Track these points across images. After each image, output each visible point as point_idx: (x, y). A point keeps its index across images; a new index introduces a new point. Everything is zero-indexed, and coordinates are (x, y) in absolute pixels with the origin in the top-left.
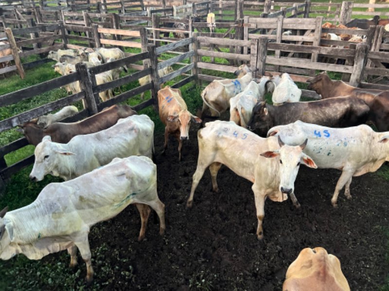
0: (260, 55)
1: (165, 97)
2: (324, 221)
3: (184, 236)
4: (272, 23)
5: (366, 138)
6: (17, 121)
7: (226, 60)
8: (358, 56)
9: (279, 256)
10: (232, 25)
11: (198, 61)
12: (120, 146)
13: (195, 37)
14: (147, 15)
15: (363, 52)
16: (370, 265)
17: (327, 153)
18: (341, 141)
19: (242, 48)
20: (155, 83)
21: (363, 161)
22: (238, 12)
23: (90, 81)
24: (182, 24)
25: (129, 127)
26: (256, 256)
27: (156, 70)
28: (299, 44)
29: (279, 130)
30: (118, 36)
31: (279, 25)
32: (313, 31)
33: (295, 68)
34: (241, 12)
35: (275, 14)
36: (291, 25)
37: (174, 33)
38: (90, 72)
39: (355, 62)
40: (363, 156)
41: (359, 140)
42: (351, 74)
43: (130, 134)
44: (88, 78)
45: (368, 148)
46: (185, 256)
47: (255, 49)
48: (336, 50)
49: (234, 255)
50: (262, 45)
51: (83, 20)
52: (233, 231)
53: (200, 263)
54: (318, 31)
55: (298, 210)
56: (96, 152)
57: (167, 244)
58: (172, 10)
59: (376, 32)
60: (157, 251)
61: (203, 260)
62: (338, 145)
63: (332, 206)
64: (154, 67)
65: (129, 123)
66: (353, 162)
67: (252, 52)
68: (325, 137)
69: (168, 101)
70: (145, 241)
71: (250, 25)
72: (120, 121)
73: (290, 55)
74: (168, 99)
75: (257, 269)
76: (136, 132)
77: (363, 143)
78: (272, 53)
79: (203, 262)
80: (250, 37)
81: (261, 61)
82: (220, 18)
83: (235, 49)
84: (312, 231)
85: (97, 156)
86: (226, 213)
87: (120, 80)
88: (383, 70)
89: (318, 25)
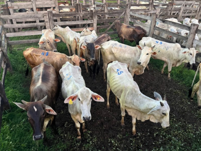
0: (51, 21)
17: (158, 51)
31: (34, 6)
36: (41, 5)
39: (93, 18)
54: (57, 7)
62: (164, 49)
71: (14, 7)
89: (56, 5)
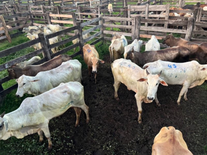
0: (137, 26)
1: (86, 50)
2: (173, 113)
3: (100, 123)
4: (143, 8)
5: (195, 68)
6: (8, 66)
7: (119, 29)
8: (189, 24)
9: (150, 132)
10: (121, 10)
11: (104, 30)
12: (63, 77)
13: (102, 17)
14: (76, 6)
15: (191, 22)
16: (198, 135)
17: (175, 76)
18: (182, 70)
19: (127, 22)
20: (81, 42)
21: (194, 80)
22: (125, 3)
23: (46, 43)
24: (95, 10)
25: (68, 66)
26: (138, 132)
27: (81, 35)
28: (158, 19)
29: (150, 65)
30: (61, 18)
31: (146, 9)
32: (165, 12)
33: (155, 32)
34: (126, 3)
35: (144, 3)
36: (153, 9)
37: (91, 16)
38: (46, 37)
39: (188, 27)
40: (194, 77)
41: (192, 69)
42: (185, 34)
43: (69, 70)
44: (45, 41)
45: (196, 73)
46: (101, 134)
47: (134, 22)
48: (178, 21)
49: (126, 132)
50: (138, 20)
51: (41, 10)
52: (125, 120)
53: (108, 137)
54: (168, 12)
55: (159, 107)
56: (51, 80)
57: (91, 128)
58: (89, 3)
59: (198, 11)
60: (86, 131)
61: (110, 135)
62: (181, 72)
63: (177, 104)
64: (80, 34)
65: (68, 64)
66: (189, 81)
67: (132, 24)
68: (174, 68)
69: (89, 52)
70: (79, 127)
71: (131, 10)
72: (63, 63)
73: (153, 25)
74: (89, 51)
75: (139, 139)
76: (72, 69)
77: (194, 70)
78: (143, 24)
79: (110, 137)
80: (131, 16)
81: (138, 28)
82: (115, 6)
83: (124, 23)
84: (167, 118)
85: (52, 82)
86: (121, 110)
87: (62, 41)
88: (203, 31)
89: (167, 9)
